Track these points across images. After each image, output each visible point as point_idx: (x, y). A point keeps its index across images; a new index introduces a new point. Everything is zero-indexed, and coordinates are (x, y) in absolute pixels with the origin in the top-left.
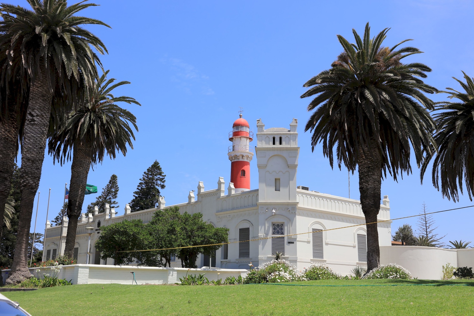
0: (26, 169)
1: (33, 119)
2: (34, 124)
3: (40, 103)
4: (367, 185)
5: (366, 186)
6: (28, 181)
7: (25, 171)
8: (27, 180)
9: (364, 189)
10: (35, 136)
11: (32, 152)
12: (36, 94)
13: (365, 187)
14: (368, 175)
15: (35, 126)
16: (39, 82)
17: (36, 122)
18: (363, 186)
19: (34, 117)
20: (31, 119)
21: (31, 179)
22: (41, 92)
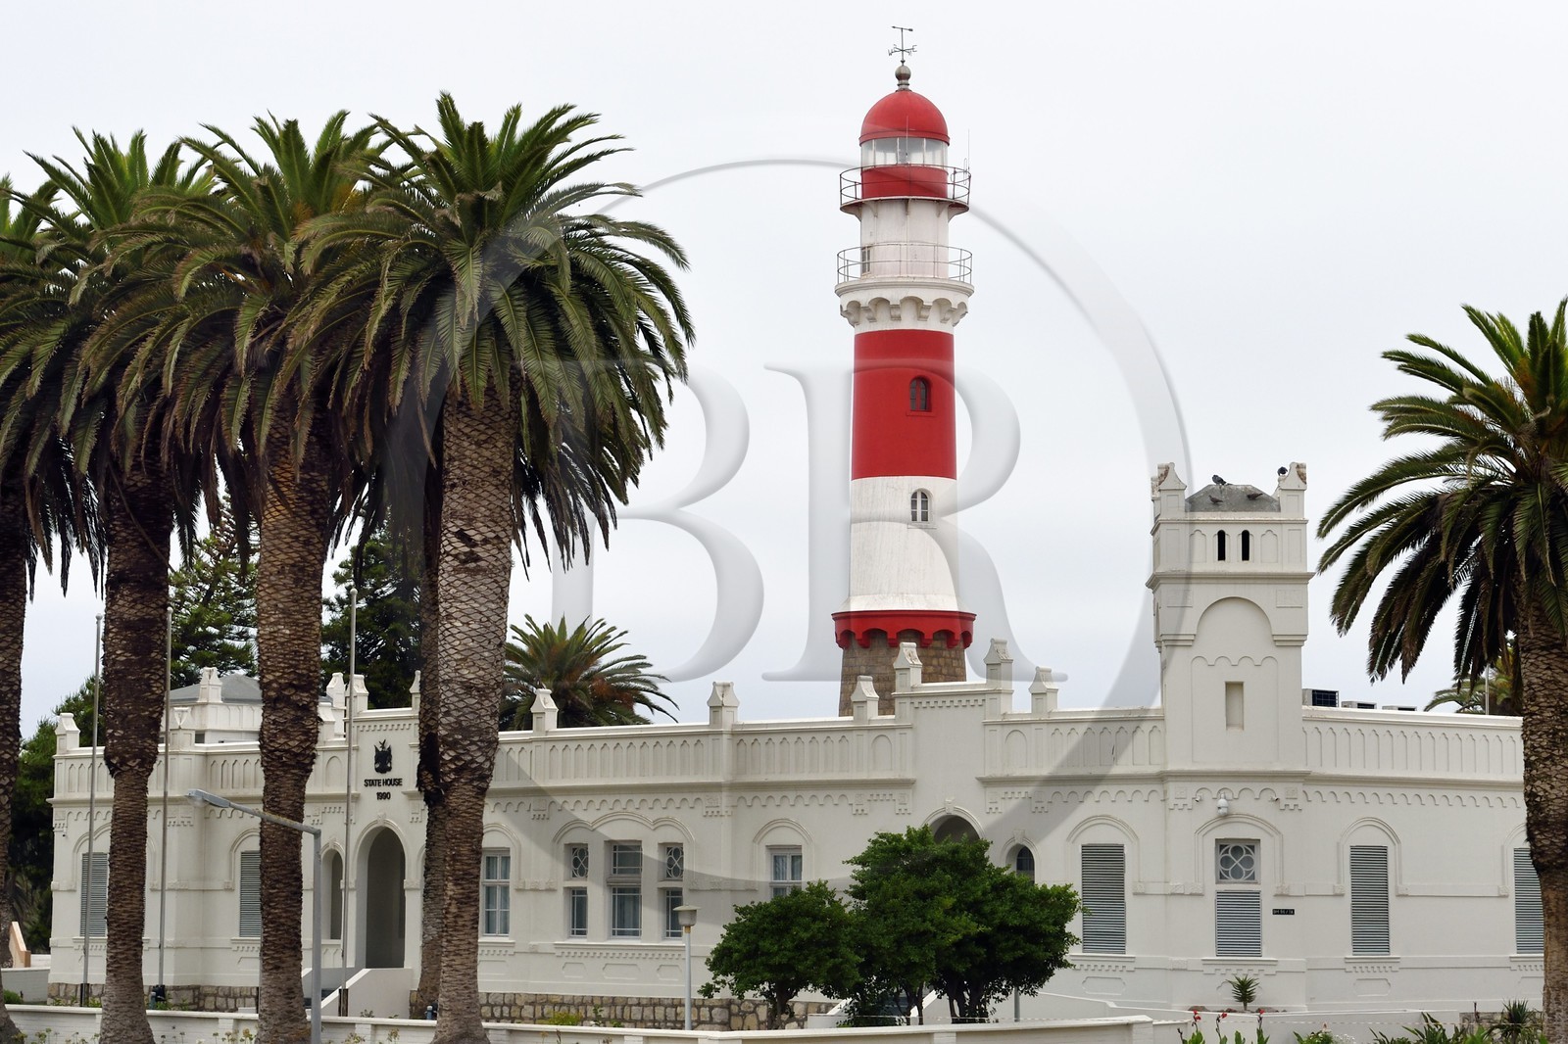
0: (462, 718)
1: (472, 553)
2: (478, 571)
3: (490, 499)
4: (1548, 788)
5: (1545, 791)
6: (472, 756)
7: (459, 722)
8: (468, 752)
9: (1538, 799)
10: (483, 609)
11: (479, 662)
12: (475, 467)
13: (1541, 794)
14: (1551, 757)
15: (479, 577)
16: (482, 427)
17: (482, 564)
18: (1534, 790)
19: (475, 545)
20: (465, 553)
21: (480, 748)
22: (488, 459)
